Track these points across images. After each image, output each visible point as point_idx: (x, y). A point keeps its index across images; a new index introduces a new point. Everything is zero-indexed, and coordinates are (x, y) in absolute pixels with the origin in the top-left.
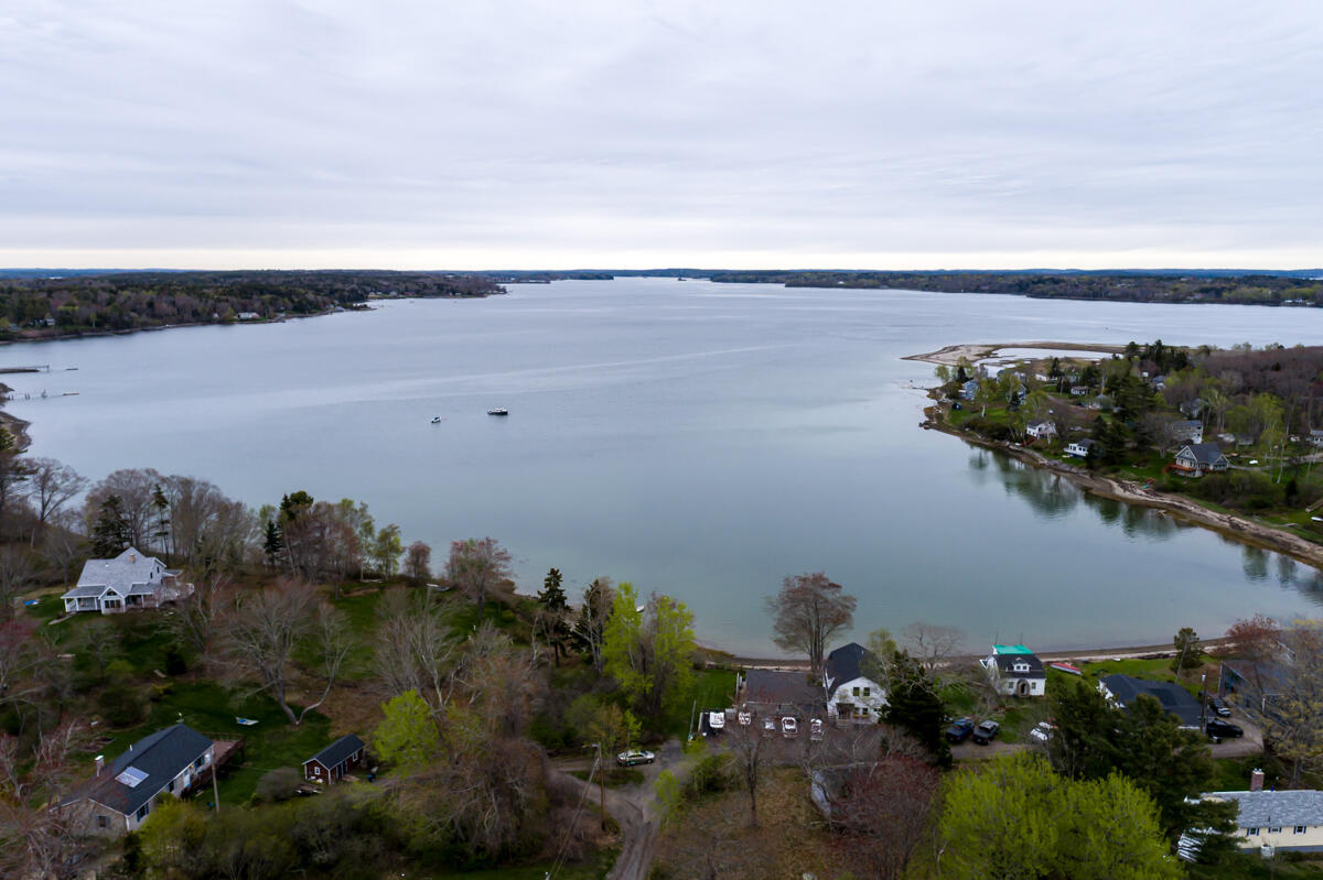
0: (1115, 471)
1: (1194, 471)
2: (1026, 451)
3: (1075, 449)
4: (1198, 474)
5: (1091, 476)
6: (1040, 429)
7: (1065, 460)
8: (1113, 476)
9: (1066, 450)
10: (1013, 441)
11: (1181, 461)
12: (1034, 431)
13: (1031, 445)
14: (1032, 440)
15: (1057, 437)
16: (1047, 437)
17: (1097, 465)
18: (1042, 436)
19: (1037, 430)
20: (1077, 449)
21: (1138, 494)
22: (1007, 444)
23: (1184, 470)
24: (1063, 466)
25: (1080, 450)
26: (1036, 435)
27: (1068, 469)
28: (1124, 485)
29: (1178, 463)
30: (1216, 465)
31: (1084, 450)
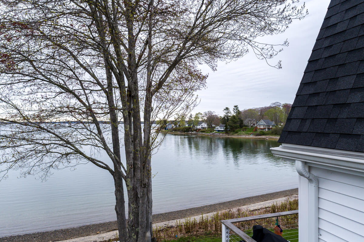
0: (237, 132)
1: (265, 129)
2: (199, 133)
3: (218, 128)
4: (267, 130)
5: (228, 135)
7: (216, 132)
8: (237, 134)
9: (215, 129)
10: (192, 131)
11: (259, 126)
12: (200, 127)
13: (200, 131)
14: (199, 129)
15: (209, 128)
16: (205, 128)
17: (229, 132)
18: (203, 128)
19: (201, 126)
20: (219, 128)
21: (251, 136)
22: (190, 132)
23: (262, 129)
24: (216, 134)
25: (220, 128)
26: (200, 128)
27: (219, 134)
28: (243, 136)
29: (258, 127)
30: (272, 126)
31: (222, 128)
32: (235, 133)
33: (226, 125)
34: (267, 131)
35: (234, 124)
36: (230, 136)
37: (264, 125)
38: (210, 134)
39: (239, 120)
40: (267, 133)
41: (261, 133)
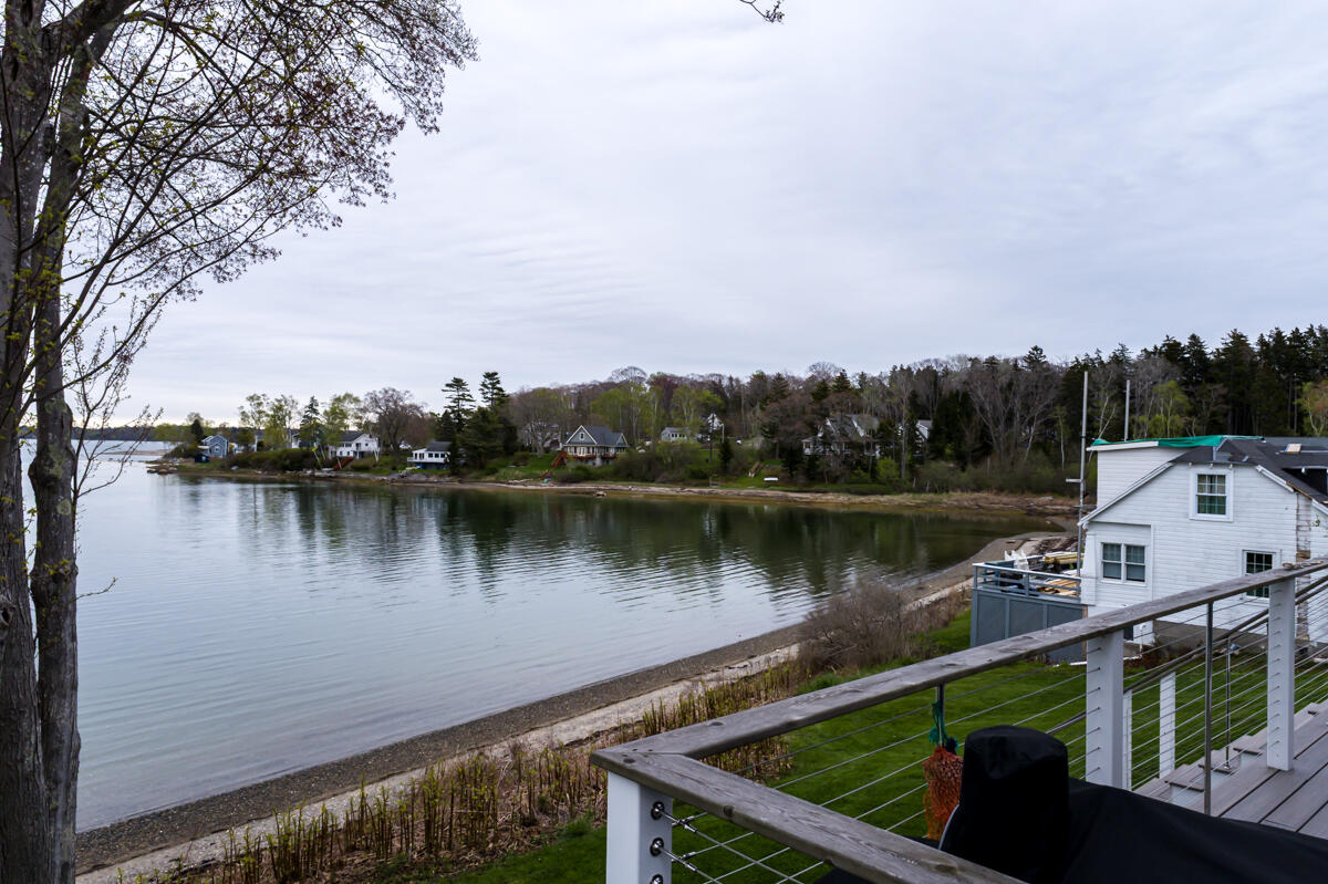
0: (493, 471)
1: (594, 458)
2: (344, 475)
3: (422, 456)
4: (598, 461)
5: (460, 482)
6: (357, 445)
7: (413, 472)
8: (493, 478)
9: (409, 460)
10: (316, 466)
11: (573, 450)
12: (349, 449)
13: (349, 466)
14: (349, 460)
15: (385, 454)
16: (371, 454)
17: (464, 470)
18: (362, 454)
19: (354, 447)
20: (426, 455)
21: (545, 485)
22: (309, 472)
23: (581, 459)
24: (415, 477)
25: (430, 455)
26: (352, 454)
27: (424, 479)
28: (515, 484)
29: (570, 452)
30: (617, 448)
31: (437, 456)
32: (488, 474)
33: (454, 444)
34: (599, 468)
35: (485, 440)
36: (467, 487)
37: (588, 445)
38: (390, 478)
39: (501, 426)
40: (599, 472)
41: (580, 472)
